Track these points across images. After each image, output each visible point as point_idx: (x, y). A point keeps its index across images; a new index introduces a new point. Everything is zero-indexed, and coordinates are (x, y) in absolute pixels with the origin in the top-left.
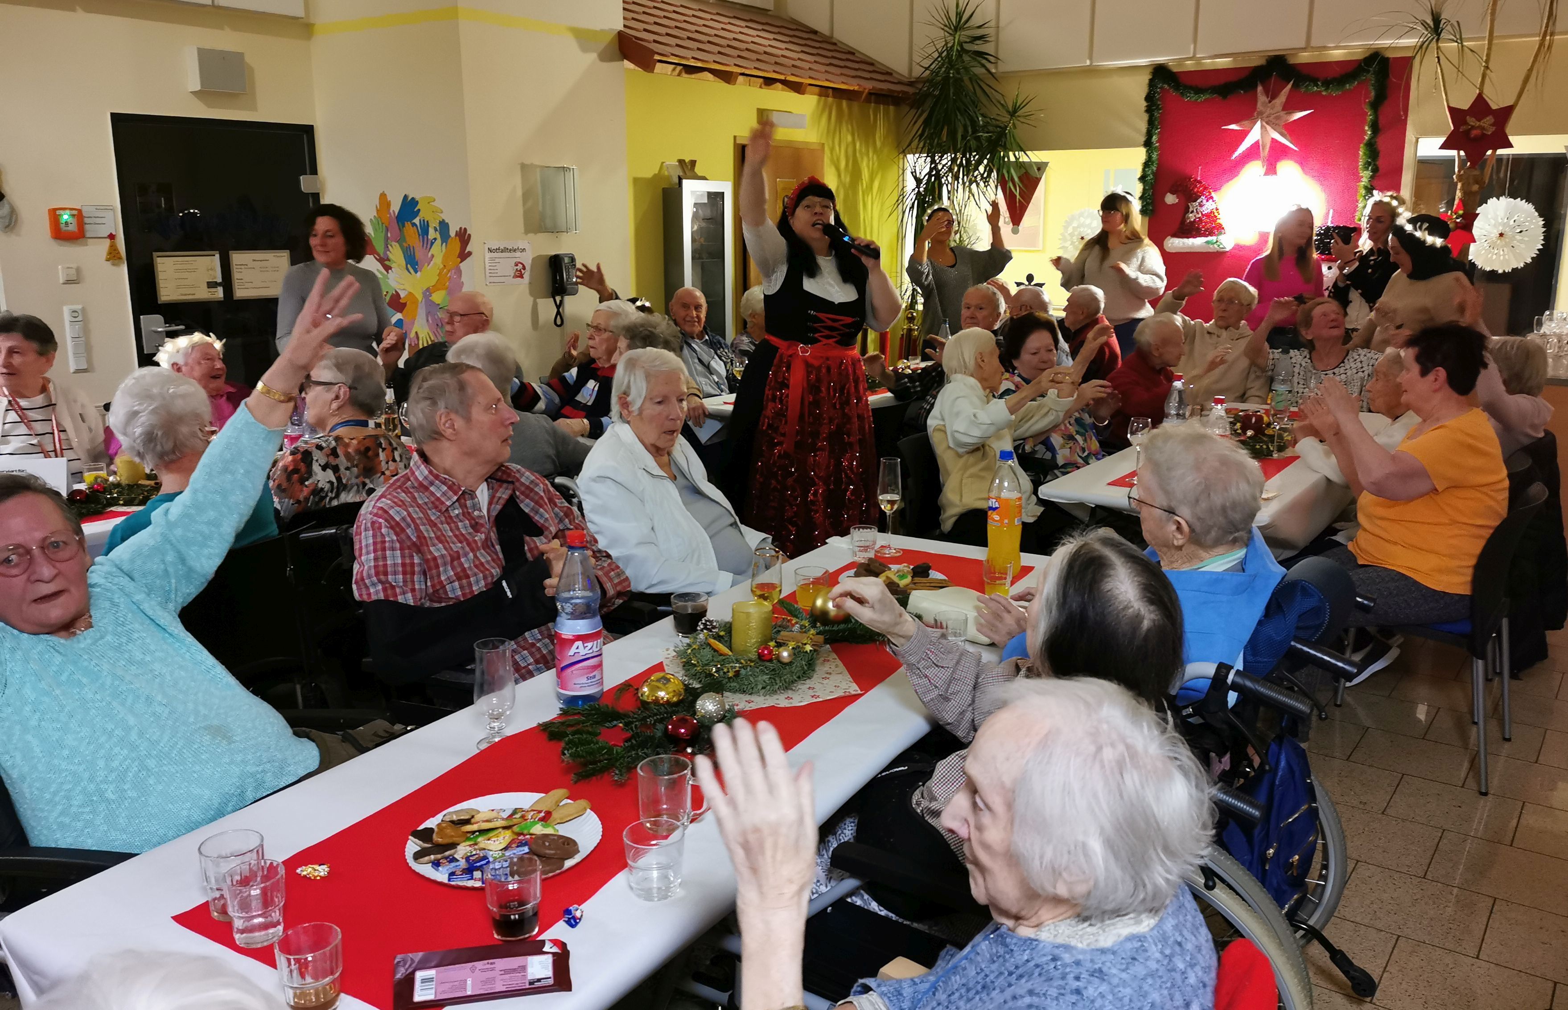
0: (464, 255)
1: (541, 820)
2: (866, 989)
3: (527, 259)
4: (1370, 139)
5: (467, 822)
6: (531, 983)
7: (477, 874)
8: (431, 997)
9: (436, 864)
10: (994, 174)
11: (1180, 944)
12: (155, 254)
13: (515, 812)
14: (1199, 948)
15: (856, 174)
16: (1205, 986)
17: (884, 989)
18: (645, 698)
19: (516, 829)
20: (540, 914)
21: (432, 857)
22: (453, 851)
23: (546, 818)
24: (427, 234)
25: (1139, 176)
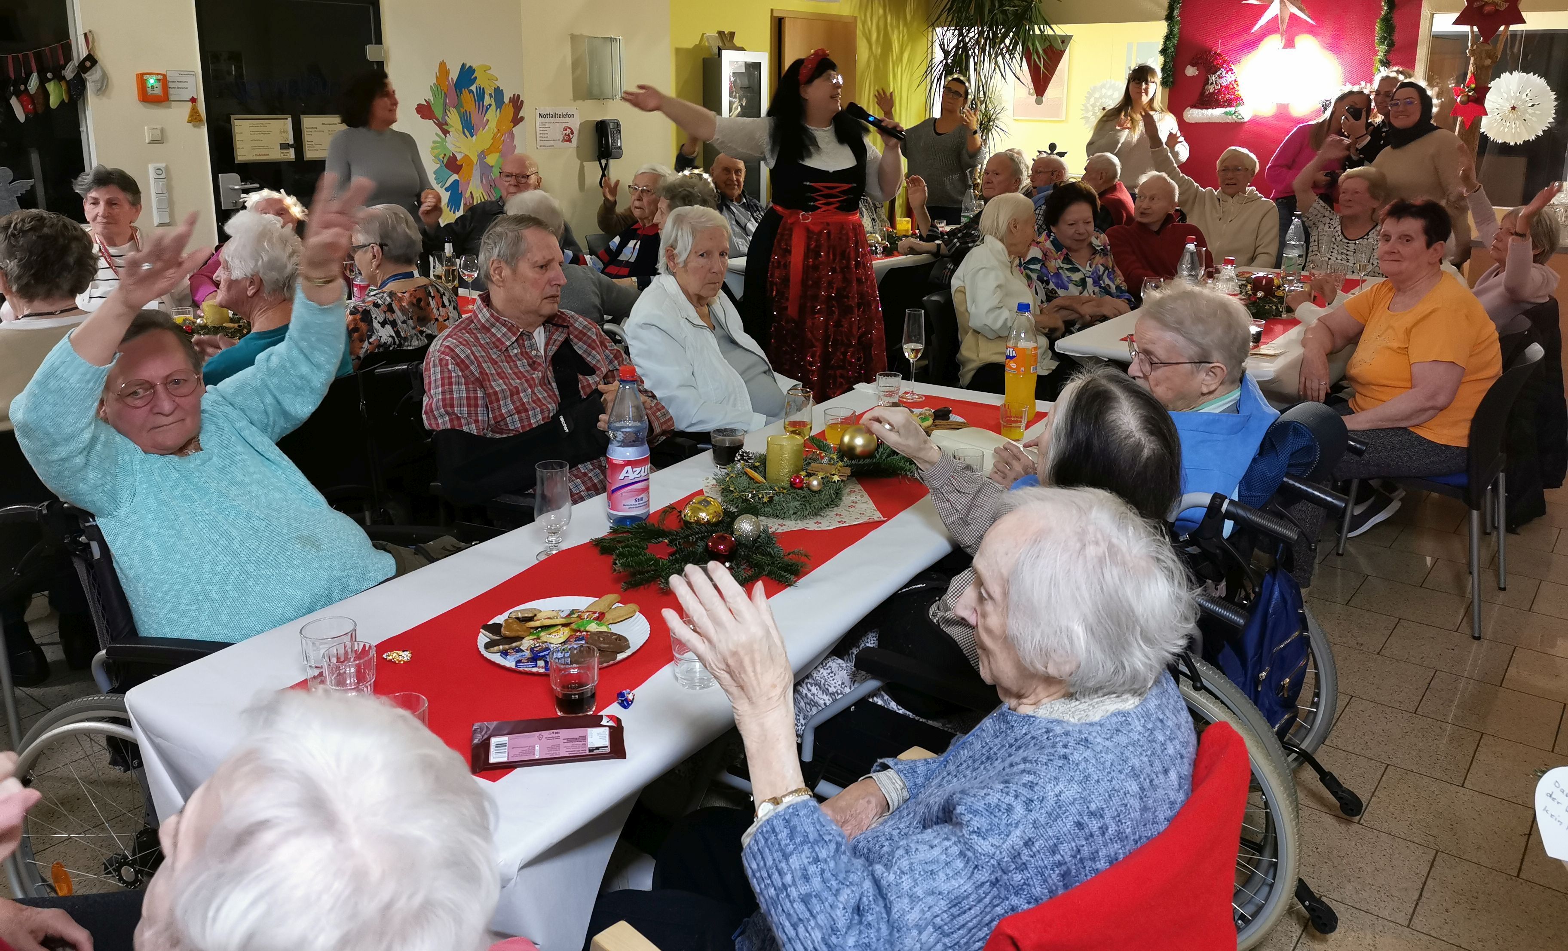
0: (517, 120)
1: (597, 619)
2: (885, 767)
3: (575, 124)
4: (1386, 15)
5: (531, 619)
6: (590, 751)
7: (541, 663)
8: (505, 759)
9: (505, 653)
10: (1019, 47)
11: (1161, 721)
12: (233, 117)
13: (573, 612)
14: (1179, 727)
15: (887, 46)
16: (1182, 757)
17: (900, 767)
18: (688, 519)
19: (574, 626)
20: (597, 697)
21: (501, 647)
22: (519, 643)
23: (600, 618)
24: (483, 99)
25: (1160, 49)
